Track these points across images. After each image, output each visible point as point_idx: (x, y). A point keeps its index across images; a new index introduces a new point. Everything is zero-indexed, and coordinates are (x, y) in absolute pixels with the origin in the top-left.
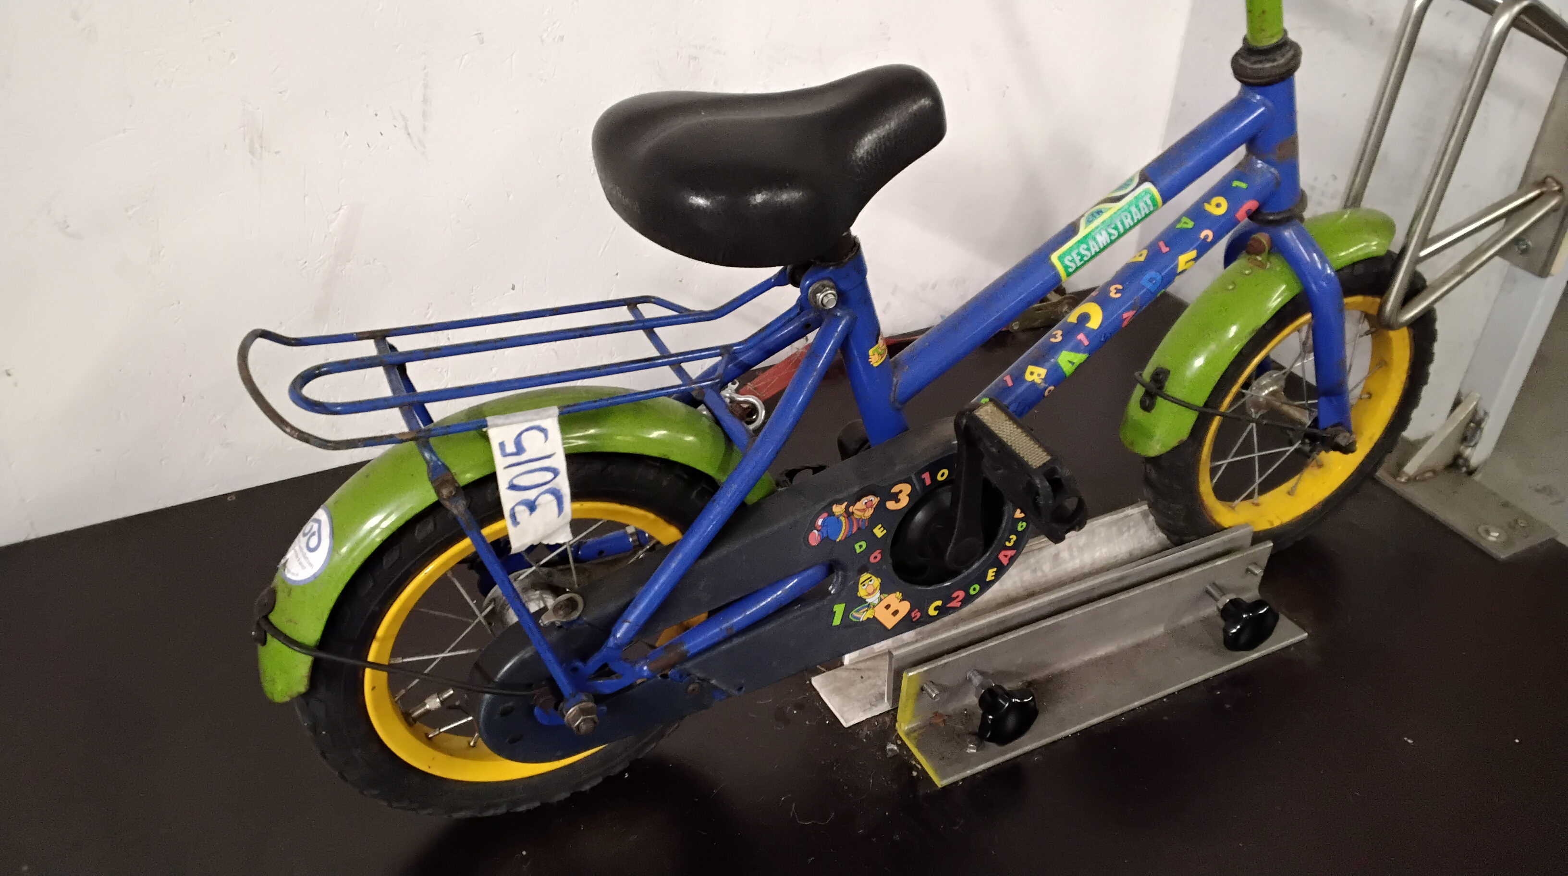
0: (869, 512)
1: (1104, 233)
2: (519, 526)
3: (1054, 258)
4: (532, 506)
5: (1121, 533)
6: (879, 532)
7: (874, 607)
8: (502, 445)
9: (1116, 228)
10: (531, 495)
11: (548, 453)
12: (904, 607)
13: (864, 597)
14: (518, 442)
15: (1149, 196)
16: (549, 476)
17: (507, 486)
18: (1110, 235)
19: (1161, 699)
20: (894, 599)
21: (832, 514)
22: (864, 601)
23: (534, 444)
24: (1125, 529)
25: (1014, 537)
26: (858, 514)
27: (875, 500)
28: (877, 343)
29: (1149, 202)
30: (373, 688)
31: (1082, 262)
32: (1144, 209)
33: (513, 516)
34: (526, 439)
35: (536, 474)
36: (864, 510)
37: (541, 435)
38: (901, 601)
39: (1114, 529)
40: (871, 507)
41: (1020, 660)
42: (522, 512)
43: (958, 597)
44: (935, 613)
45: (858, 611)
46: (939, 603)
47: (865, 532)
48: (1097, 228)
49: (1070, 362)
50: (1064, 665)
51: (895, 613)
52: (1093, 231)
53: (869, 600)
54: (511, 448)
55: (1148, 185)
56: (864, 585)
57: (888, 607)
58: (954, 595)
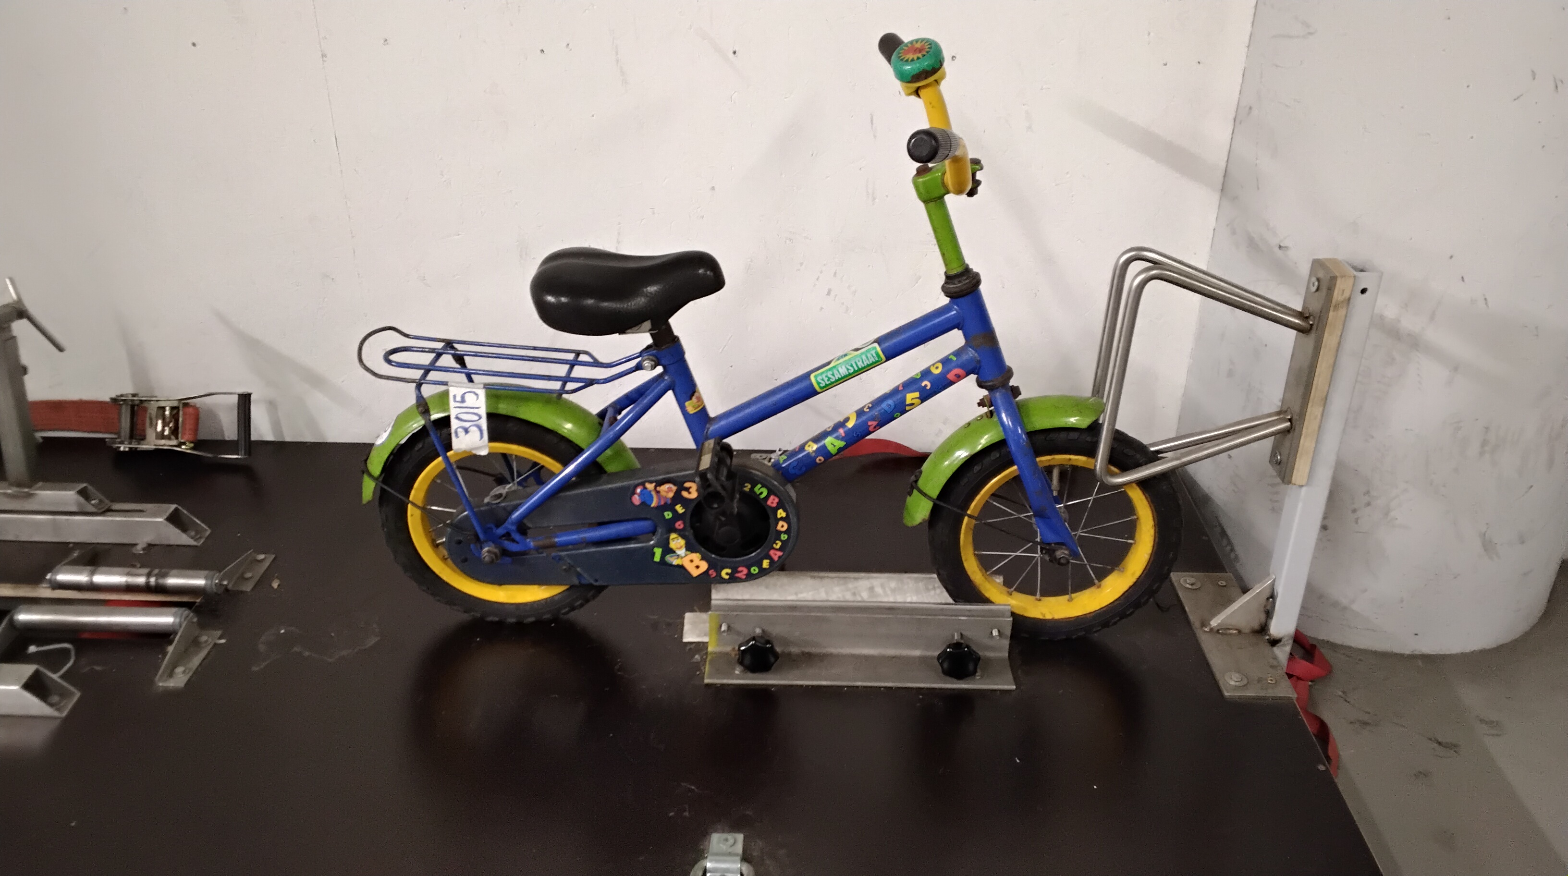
0: (671, 495)
1: (843, 367)
2: (458, 439)
3: (812, 376)
4: (466, 431)
5: (928, 590)
6: (680, 509)
7: (682, 558)
8: (455, 396)
9: (852, 366)
10: (467, 425)
11: (477, 406)
12: (704, 566)
13: (675, 550)
14: (463, 397)
15: (874, 351)
16: (476, 418)
17: (454, 416)
18: (848, 369)
19: (880, 687)
20: (696, 557)
21: (645, 488)
22: (674, 552)
23: (470, 400)
24: (931, 587)
25: (779, 544)
26: (663, 493)
27: (674, 488)
28: (691, 399)
29: (874, 355)
30: (412, 515)
31: (829, 382)
32: (871, 358)
33: (456, 432)
34: (468, 397)
35: (470, 415)
36: (667, 492)
37: (475, 397)
38: (701, 560)
39: (921, 585)
40: (672, 491)
41: (797, 634)
42: (461, 432)
43: (742, 571)
44: (727, 577)
45: (671, 557)
46: (729, 571)
47: (670, 506)
48: (840, 363)
49: (832, 444)
50: (834, 651)
51: (698, 567)
52: (838, 364)
53: (679, 552)
54: (458, 398)
55: (876, 345)
56: (674, 541)
57: (692, 561)
58: (740, 569)
